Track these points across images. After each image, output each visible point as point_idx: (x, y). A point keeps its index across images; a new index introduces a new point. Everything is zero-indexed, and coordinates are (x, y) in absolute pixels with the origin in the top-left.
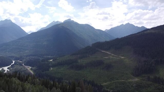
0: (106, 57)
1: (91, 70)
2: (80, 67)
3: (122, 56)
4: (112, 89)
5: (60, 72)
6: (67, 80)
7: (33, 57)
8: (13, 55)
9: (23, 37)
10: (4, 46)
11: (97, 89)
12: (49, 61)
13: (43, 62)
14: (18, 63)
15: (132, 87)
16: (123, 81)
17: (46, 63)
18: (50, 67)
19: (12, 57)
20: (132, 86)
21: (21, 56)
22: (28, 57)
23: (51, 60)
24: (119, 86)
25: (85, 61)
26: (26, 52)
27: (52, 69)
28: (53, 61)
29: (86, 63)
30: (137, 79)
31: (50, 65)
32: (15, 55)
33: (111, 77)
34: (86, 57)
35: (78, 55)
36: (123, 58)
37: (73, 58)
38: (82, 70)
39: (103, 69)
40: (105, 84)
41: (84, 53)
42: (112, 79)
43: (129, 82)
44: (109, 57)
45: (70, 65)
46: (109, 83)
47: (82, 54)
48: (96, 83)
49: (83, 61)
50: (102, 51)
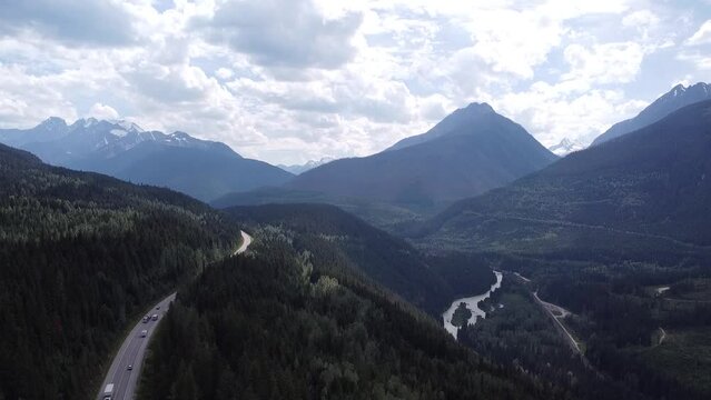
7: (575, 263)
8: (497, 247)
10: (467, 212)
13: (621, 297)
14: (515, 283)
17: (638, 300)
18: (654, 325)
19: (493, 256)
21: (527, 255)
22: (554, 262)
23: (661, 290)
26: (548, 236)
27: (664, 336)
28: (674, 293)
31: (656, 313)
32: (503, 248)
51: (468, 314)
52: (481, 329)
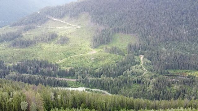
0: (60, 27)
1: (42, 46)
2: (27, 44)
3: (79, 25)
11: (51, 70)
16: (81, 56)
20: (90, 60)
24: (76, 62)
25: (32, 34)
29: (35, 36)
30: (95, 52)
33: (68, 52)
34: (34, 28)
35: (21, 25)
36: (80, 27)
37: (14, 30)
38: (30, 47)
39: (57, 43)
40: (61, 61)
41: (29, 22)
42: (69, 54)
43: (87, 56)
44: (63, 27)
45: (11, 41)
46: (65, 59)
47: (26, 24)
48: (49, 61)
49: (30, 34)
50: (55, 19)
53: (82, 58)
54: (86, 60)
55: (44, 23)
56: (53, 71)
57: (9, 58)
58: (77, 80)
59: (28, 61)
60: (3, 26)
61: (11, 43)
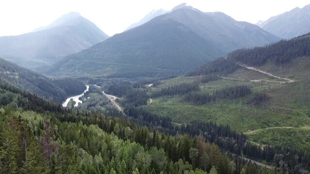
0: (257, 79)
1: (224, 105)
2: (203, 100)
3: (291, 78)
4: (265, 143)
5: (166, 108)
6: (179, 123)
7: (119, 79)
8: (86, 75)
9: (100, 43)
10: (71, 60)
11: (234, 142)
12: (145, 88)
13: (136, 89)
14: (95, 89)
15: (307, 141)
16: (289, 129)
17: (142, 89)
18: (148, 97)
19: (85, 79)
21: (99, 77)
22: (111, 79)
23: (150, 85)
24: (279, 137)
25: (213, 88)
26: (107, 69)
27: (151, 101)
28: (154, 86)
29: (215, 91)
31: (149, 93)
32: (89, 75)
33: (265, 119)
34: (216, 79)
35: (199, 75)
36: (293, 81)
37: (190, 81)
38: (206, 105)
39: (248, 103)
40: (251, 132)
41: (211, 72)
42: (267, 124)
43: (302, 132)
44: (262, 80)
45: (184, 94)
46: (259, 130)
47: (206, 73)
48: (232, 130)
49: (210, 88)
50: (249, 68)
51: (74, 103)
52: (80, 108)
53: (291, 132)
54: (298, 138)
55: (231, 73)
56: (236, 145)
57: (178, 116)
58: (277, 168)
59: (201, 123)
60: (178, 76)
61: (184, 96)
